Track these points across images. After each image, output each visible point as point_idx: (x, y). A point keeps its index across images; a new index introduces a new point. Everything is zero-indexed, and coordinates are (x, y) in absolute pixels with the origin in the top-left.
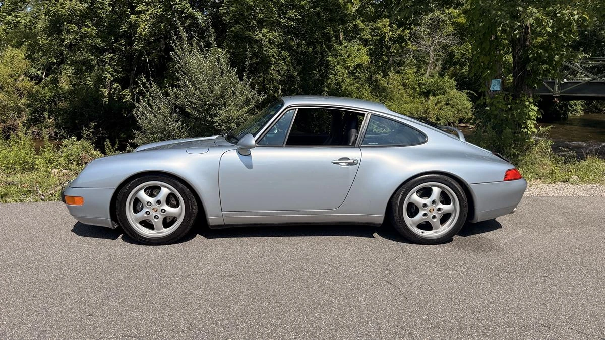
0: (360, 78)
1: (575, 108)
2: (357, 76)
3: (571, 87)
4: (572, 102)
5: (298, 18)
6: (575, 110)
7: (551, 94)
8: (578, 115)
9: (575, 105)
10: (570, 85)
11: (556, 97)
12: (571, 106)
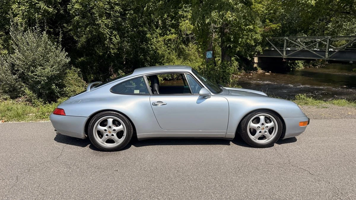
0: (171, 47)
1: (298, 65)
2: (169, 46)
3: (292, 53)
4: (296, 61)
5: (121, 12)
6: (298, 66)
7: (281, 57)
8: (300, 69)
9: (298, 63)
10: (292, 52)
11: (285, 59)
12: (296, 64)
